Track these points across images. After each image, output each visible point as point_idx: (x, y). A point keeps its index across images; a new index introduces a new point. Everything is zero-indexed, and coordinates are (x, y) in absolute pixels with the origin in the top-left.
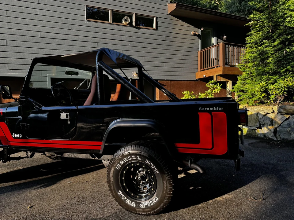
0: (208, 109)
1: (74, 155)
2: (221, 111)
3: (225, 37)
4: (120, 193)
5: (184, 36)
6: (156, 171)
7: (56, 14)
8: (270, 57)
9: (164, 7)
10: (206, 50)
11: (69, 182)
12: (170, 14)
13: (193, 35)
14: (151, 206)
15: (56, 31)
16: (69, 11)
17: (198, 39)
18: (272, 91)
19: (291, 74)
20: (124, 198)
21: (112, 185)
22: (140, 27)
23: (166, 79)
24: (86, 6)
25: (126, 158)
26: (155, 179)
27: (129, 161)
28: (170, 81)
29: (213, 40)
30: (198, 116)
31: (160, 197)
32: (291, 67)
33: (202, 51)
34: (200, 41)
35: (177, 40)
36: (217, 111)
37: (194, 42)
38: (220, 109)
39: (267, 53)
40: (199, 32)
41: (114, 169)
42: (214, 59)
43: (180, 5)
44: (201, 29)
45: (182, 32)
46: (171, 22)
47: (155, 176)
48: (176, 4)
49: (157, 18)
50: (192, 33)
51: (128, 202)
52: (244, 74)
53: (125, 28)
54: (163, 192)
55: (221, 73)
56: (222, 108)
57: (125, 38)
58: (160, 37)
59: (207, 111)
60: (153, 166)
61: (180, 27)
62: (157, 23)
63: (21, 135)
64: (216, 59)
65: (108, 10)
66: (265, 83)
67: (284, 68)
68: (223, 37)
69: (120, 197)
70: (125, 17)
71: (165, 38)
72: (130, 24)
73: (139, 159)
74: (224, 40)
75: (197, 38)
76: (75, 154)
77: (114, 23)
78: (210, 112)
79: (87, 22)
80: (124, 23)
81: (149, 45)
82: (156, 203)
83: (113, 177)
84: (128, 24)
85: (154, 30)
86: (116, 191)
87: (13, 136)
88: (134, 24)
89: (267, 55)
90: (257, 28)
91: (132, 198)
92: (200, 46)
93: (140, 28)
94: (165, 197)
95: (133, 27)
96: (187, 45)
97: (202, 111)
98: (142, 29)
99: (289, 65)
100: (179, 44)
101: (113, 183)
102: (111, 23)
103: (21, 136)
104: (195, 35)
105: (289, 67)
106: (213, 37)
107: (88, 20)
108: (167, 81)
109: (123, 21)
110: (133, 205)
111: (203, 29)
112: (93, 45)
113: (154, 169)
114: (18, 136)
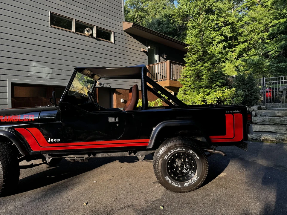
0: (232, 112)
1: (108, 155)
2: (239, 113)
3: (165, 56)
4: (167, 178)
5: (136, 52)
6: (197, 157)
7: (18, 16)
8: (204, 75)
9: (119, 24)
10: (152, 66)
11: (94, 182)
12: (124, 31)
14: (193, 184)
15: (19, 33)
16: (32, 14)
18: (208, 100)
19: (219, 88)
20: (170, 181)
21: (160, 173)
23: (122, 88)
24: (50, 12)
25: (172, 151)
26: (195, 164)
27: (175, 152)
29: (157, 57)
30: (225, 116)
31: (200, 176)
32: (220, 83)
33: (150, 66)
34: (147, 57)
35: (130, 54)
36: (237, 113)
37: (143, 57)
38: (239, 111)
39: (203, 72)
40: (147, 49)
41: (163, 159)
42: (157, 73)
43: (136, 25)
44: (148, 47)
45: (134, 48)
46: (125, 38)
47: (195, 161)
48: (132, 23)
49: (114, 33)
50: (142, 50)
51: (174, 184)
52: (184, 87)
53: (87, 38)
54: (202, 171)
55: (168, 85)
56: (240, 111)
57: (87, 48)
58: (117, 51)
59: (231, 113)
60: (194, 154)
61: (132, 44)
62: (114, 37)
63: (59, 139)
64: (159, 73)
65: (72, 19)
66: (202, 94)
67: (214, 84)
68: (164, 55)
69: (167, 181)
70: (88, 29)
71: (120, 52)
72: (91, 35)
73: (183, 150)
74: (165, 58)
75: (145, 54)
76: (109, 153)
77: (77, 33)
78: (233, 113)
79: (50, 28)
80: (86, 34)
81: (108, 57)
82: (197, 181)
83: (161, 166)
84: (90, 35)
85: (112, 43)
86: (164, 177)
87: (49, 141)
88: (94, 35)
89: (203, 73)
90: (194, 51)
91: (178, 181)
92: (147, 61)
93: (100, 40)
94: (203, 176)
95: (94, 38)
96: (137, 59)
97: (228, 113)
98: (101, 41)
99: (218, 82)
100: (132, 58)
101: (161, 171)
102: (75, 32)
103: (59, 141)
104: (144, 51)
105: (218, 83)
106: (156, 55)
107: (52, 26)
108: (123, 90)
109: (86, 32)
110: (179, 186)
111: (149, 47)
112: (56, 51)
113: (196, 156)
114: (55, 140)
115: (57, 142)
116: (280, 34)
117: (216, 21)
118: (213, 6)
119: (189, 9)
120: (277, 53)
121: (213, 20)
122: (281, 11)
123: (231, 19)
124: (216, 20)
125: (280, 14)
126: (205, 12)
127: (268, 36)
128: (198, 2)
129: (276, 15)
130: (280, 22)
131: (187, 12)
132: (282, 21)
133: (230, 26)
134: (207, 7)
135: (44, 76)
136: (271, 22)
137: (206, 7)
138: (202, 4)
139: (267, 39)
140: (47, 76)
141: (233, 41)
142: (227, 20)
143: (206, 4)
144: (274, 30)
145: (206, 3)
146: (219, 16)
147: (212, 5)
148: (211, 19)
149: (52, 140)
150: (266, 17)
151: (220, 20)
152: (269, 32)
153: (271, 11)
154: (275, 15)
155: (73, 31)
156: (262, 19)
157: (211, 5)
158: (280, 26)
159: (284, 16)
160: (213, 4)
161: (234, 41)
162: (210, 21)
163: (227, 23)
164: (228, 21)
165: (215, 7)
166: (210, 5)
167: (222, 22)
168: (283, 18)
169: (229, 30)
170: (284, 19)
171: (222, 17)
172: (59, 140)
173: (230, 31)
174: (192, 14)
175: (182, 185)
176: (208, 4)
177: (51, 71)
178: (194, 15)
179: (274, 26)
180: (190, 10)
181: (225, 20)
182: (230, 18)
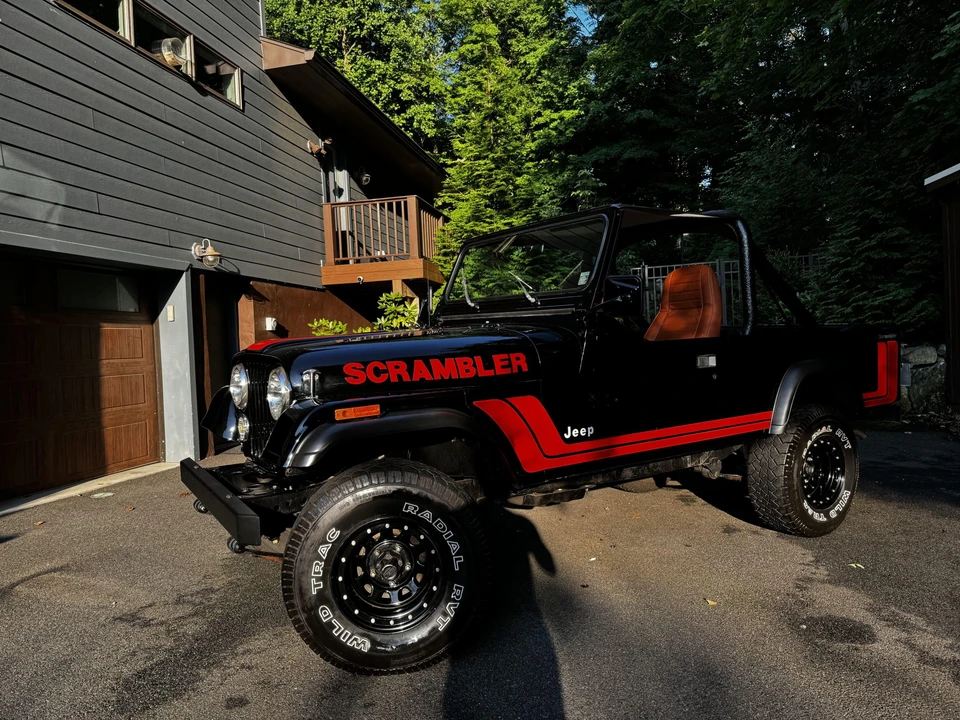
3: (366, 177)
4: (806, 504)
5: (296, 152)
6: (848, 445)
9: (252, 42)
12: (268, 72)
13: (312, 154)
14: (843, 509)
17: (319, 168)
20: (810, 511)
22: (207, 88)
23: (268, 278)
28: (274, 285)
30: (877, 347)
31: (851, 489)
34: (322, 173)
35: (281, 157)
37: (313, 173)
40: (320, 146)
44: (323, 140)
45: (291, 137)
46: (268, 95)
48: (312, 53)
49: (242, 71)
50: (310, 146)
51: (817, 516)
53: (169, 78)
55: (418, 275)
57: (168, 114)
60: (844, 438)
62: (243, 87)
64: (351, 234)
68: (363, 173)
69: (806, 512)
70: (168, 41)
71: (260, 145)
73: (829, 431)
74: (364, 183)
75: (316, 163)
77: (139, 48)
78: (885, 340)
79: (54, 9)
80: (167, 59)
81: (227, 157)
82: (847, 501)
84: (177, 67)
85: (237, 109)
87: (567, 436)
88: (190, 71)
91: (819, 507)
92: (322, 188)
93: (204, 93)
95: (189, 80)
98: (209, 97)
100: (288, 173)
102: (133, 44)
106: (341, 170)
107: (60, 2)
109: (167, 55)
110: (823, 519)
111: (327, 142)
112: (75, 112)
113: (846, 442)
114: (583, 432)
115: (585, 438)
116: (558, 149)
117: (392, 82)
118: (386, 31)
119: (309, 23)
120: (555, 200)
121: (384, 76)
122: (566, 88)
123: (436, 86)
124: (392, 78)
125: (561, 97)
126: (359, 46)
127: (532, 151)
128: (336, 8)
129: (552, 97)
130: (562, 118)
131: (301, 32)
132: (568, 114)
133: (432, 106)
134: (365, 32)
135: (39, 211)
136: (539, 114)
137: (362, 30)
138: (349, 16)
139: (531, 160)
140: (50, 213)
141: (436, 151)
142: (424, 84)
143: (362, 20)
144: (547, 137)
145: (363, 16)
146: (400, 69)
147: (384, 29)
148: (378, 71)
149: (575, 433)
150: (523, 95)
151: (402, 82)
152: (537, 141)
153: (541, 82)
154: (549, 96)
155: (127, 38)
156: (514, 100)
157: (378, 28)
158: (566, 129)
159: (571, 102)
160: (383, 25)
161: (440, 152)
162: (374, 77)
163: (424, 94)
164: (427, 89)
165: (392, 36)
166: (373, 26)
167: (409, 88)
168: (568, 109)
169: (430, 116)
170: (571, 111)
171: (409, 71)
172: (591, 431)
173: (434, 121)
174: (318, 42)
175: (827, 515)
176: (369, 22)
177: (60, 193)
178: (324, 48)
179: (546, 125)
180: (310, 28)
181: (419, 85)
182: (432, 81)
